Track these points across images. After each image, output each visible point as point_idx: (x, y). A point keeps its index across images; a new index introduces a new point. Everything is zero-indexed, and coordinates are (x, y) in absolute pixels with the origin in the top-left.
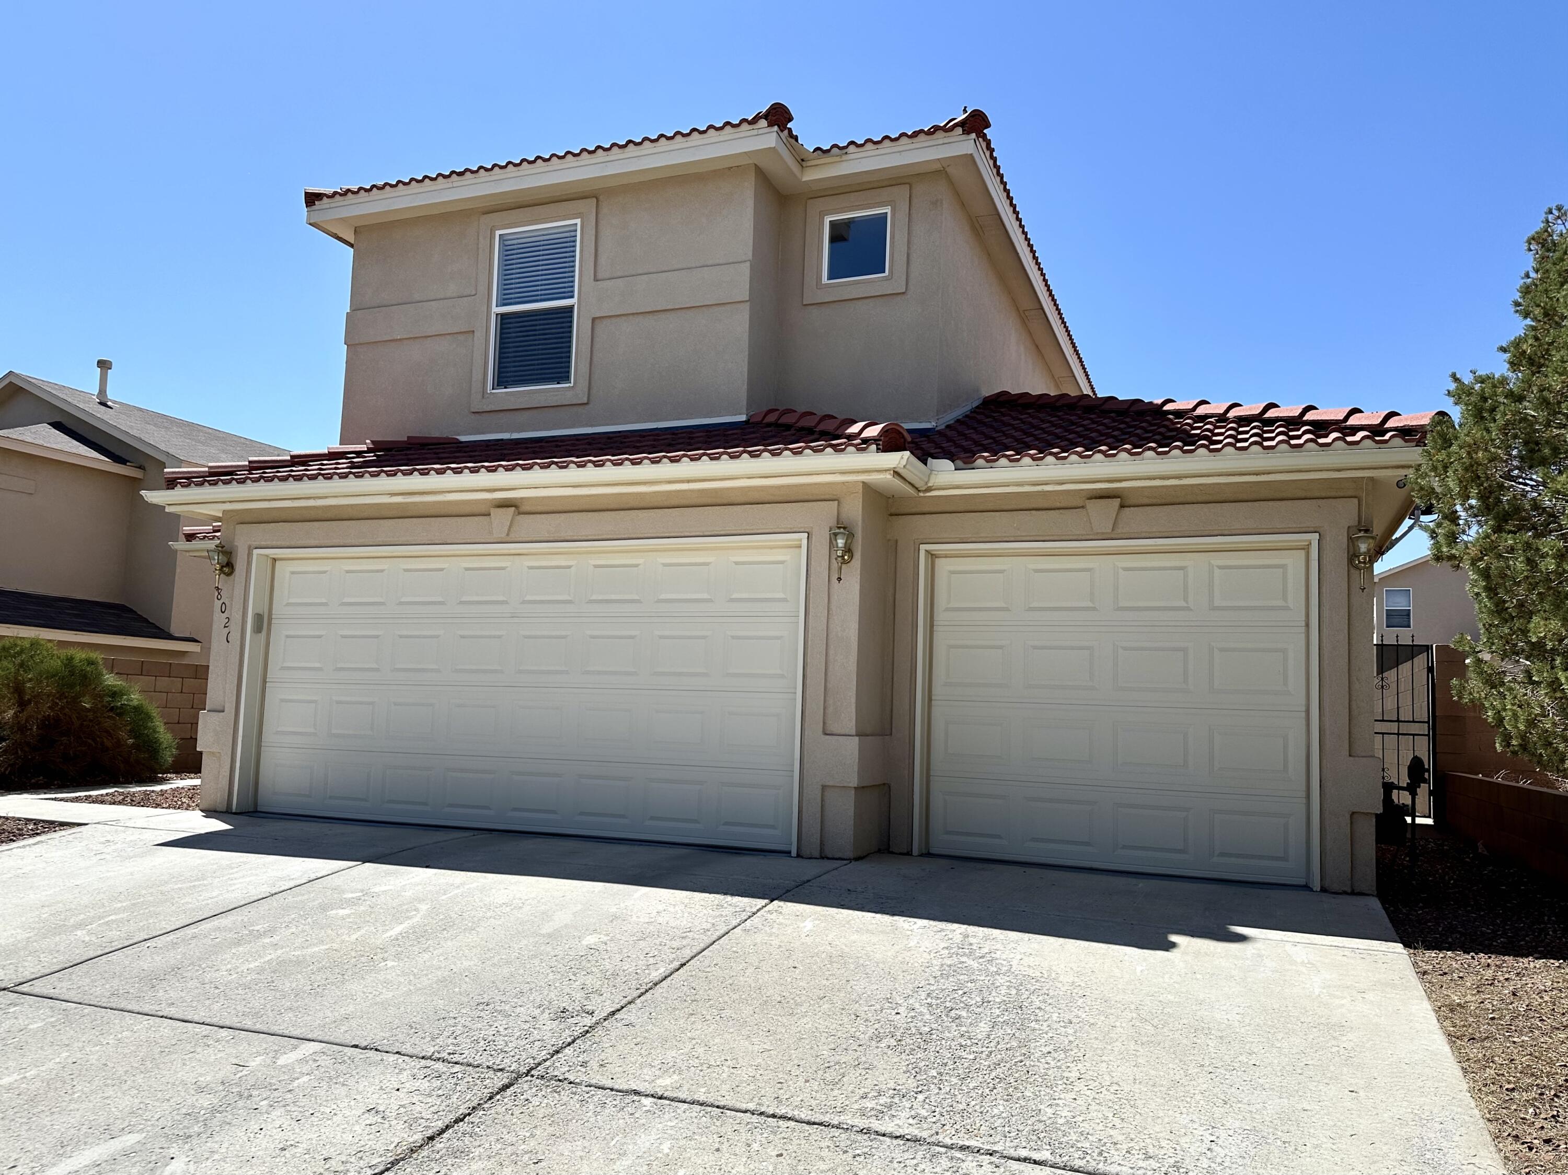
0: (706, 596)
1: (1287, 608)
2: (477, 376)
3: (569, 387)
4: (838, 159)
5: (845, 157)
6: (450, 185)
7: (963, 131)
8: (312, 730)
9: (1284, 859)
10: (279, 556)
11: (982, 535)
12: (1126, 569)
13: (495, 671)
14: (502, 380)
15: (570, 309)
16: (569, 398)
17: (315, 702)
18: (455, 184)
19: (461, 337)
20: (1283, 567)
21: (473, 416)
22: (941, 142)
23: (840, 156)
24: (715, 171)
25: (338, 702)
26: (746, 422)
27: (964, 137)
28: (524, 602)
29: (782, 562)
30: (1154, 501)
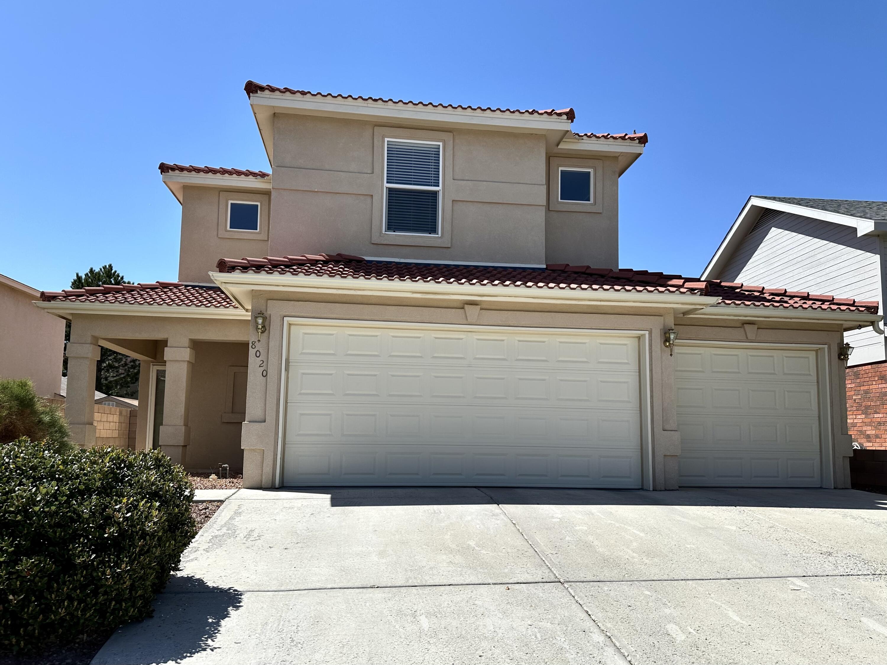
0: (585, 360)
1: (810, 375)
2: (375, 222)
3: (438, 237)
4: (577, 141)
5: (580, 141)
6: (366, 105)
7: (639, 142)
8: (329, 433)
9: (812, 477)
10: (294, 323)
11: (699, 337)
12: (751, 356)
13: (460, 397)
14: (391, 227)
15: (435, 193)
16: (438, 243)
17: (330, 415)
18: (369, 105)
19: (362, 198)
20: (808, 358)
21: (372, 246)
22: (628, 144)
23: (578, 140)
24: (523, 134)
25: (347, 415)
26: (546, 269)
27: (639, 145)
28: (476, 359)
29: (625, 345)
30: (768, 327)
